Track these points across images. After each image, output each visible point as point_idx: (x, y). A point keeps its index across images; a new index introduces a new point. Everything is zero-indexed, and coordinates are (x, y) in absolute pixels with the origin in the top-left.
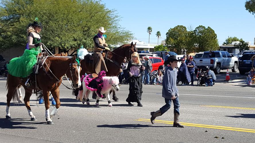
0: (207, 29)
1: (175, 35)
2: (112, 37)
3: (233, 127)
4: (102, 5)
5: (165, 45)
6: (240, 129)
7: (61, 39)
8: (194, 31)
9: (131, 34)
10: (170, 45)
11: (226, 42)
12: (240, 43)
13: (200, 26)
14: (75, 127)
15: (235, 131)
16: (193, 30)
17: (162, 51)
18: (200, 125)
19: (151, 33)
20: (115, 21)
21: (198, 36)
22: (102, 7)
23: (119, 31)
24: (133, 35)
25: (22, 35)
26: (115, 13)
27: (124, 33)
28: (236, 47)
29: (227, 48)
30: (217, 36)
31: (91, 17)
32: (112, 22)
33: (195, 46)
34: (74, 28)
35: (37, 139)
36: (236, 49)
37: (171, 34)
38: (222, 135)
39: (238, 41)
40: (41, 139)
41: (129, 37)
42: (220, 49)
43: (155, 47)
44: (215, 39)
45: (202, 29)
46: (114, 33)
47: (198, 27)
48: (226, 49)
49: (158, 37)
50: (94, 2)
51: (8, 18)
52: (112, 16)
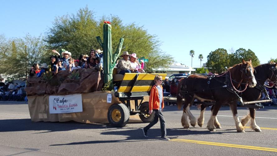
0: (247, 52)
2: (154, 61)
3: (261, 147)
4: (144, 31)
5: (206, 68)
6: (267, 148)
9: (171, 58)
10: (211, 68)
13: (240, 49)
15: (262, 151)
16: (233, 53)
17: (203, 73)
18: (230, 145)
19: (193, 55)
20: (156, 46)
21: (238, 58)
22: (144, 33)
23: (160, 55)
24: (174, 59)
26: (157, 38)
27: (165, 57)
30: (257, 58)
31: (134, 43)
32: (154, 47)
37: (213, 56)
38: (249, 154)
41: (170, 60)
43: (196, 70)
44: (255, 61)
45: (242, 52)
46: (156, 57)
49: (201, 59)
51: (57, 45)
52: (153, 41)
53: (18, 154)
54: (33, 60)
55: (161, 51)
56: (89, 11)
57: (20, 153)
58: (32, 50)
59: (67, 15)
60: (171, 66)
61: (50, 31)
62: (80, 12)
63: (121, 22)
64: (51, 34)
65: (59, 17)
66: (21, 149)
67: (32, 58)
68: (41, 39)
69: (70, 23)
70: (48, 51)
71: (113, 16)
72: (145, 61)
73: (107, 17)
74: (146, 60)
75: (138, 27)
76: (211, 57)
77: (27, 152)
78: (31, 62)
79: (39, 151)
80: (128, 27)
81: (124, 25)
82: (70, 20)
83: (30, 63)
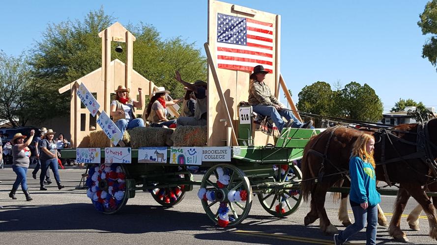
0: (363, 88)
1: (312, 96)
8: (343, 90)
11: (395, 108)
12: (416, 110)
13: (352, 82)
16: (340, 90)
21: (348, 98)
22: (196, 54)
28: (411, 115)
29: (395, 117)
30: (378, 98)
33: (343, 113)
36: (411, 119)
37: (307, 95)
39: (414, 106)
42: (385, 119)
44: (375, 103)
45: (355, 88)
47: (349, 84)
48: (395, 119)
50: (184, 45)
51: (50, 71)
54: (8, 95)
56: (105, 16)
58: (7, 78)
59: (68, 22)
61: (38, 47)
62: (90, 18)
63: (158, 35)
64: (40, 53)
65: (54, 24)
67: (6, 91)
68: (23, 60)
69: (72, 35)
70: (33, 80)
71: (144, 25)
73: (134, 26)
75: (186, 44)
76: (304, 95)
78: (5, 98)
80: (169, 43)
81: (162, 40)
82: (73, 30)
83: (3, 100)
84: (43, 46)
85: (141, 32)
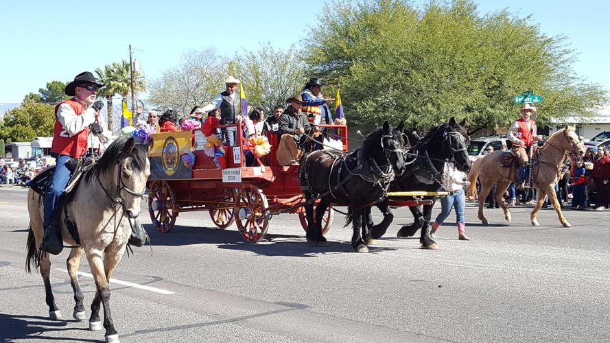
2: (555, 100)
4: (532, 27)
7: (438, 109)
9: (601, 93)
14: (478, 307)
20: (562, 62)
22: (532, 32)
23: (571, 85)
25: (355, 104)
26: (563, 43)
27: (584, 90)
32: (555, 65)
34: (468, 84)
35: (398, 330)
40: (407, 329)
46: (560, 90)
52: (555, 52)
53: (262, 314)
55: (573, 76)
57: (267, 314)
60: (600, 112)
63: (475, 8)
64: (314, 43)
66: (269, 303)
68: (293, 56)
69: (356, 15)
72: (534, 101)
74: (536, 98)
75: (517, 19)
77: (283, 311)
79: (307, 309)
80: (491, 18)
81: (481, 16)
82: (358, 9)
84: (318, 34)
85: (450, 6)
